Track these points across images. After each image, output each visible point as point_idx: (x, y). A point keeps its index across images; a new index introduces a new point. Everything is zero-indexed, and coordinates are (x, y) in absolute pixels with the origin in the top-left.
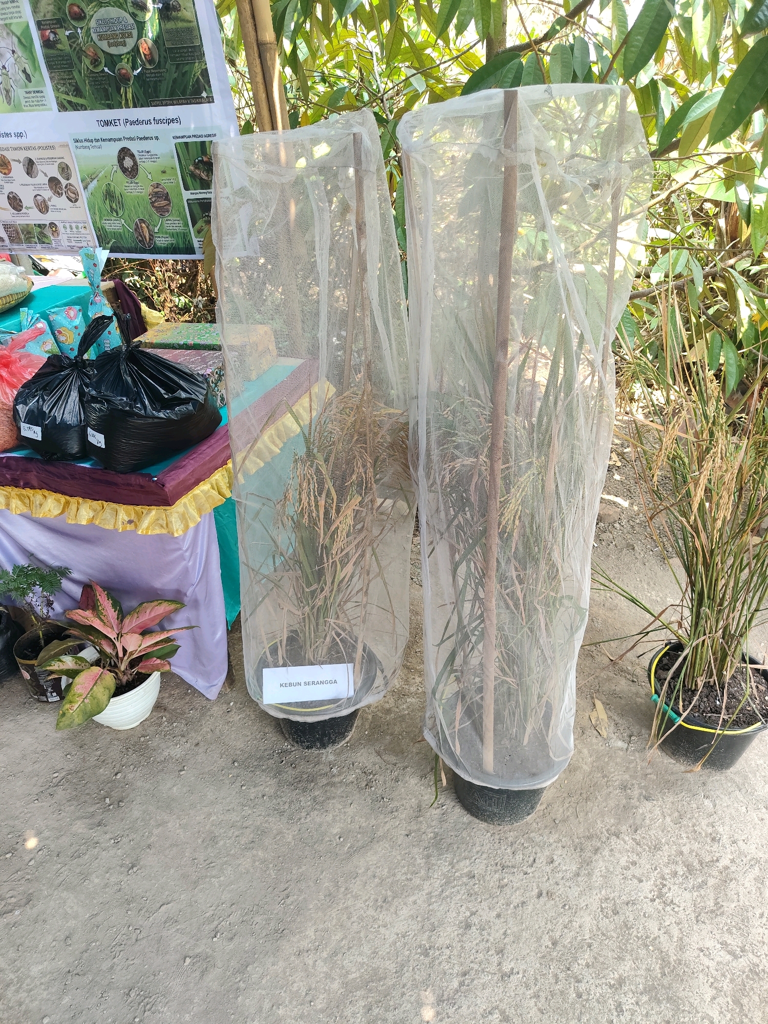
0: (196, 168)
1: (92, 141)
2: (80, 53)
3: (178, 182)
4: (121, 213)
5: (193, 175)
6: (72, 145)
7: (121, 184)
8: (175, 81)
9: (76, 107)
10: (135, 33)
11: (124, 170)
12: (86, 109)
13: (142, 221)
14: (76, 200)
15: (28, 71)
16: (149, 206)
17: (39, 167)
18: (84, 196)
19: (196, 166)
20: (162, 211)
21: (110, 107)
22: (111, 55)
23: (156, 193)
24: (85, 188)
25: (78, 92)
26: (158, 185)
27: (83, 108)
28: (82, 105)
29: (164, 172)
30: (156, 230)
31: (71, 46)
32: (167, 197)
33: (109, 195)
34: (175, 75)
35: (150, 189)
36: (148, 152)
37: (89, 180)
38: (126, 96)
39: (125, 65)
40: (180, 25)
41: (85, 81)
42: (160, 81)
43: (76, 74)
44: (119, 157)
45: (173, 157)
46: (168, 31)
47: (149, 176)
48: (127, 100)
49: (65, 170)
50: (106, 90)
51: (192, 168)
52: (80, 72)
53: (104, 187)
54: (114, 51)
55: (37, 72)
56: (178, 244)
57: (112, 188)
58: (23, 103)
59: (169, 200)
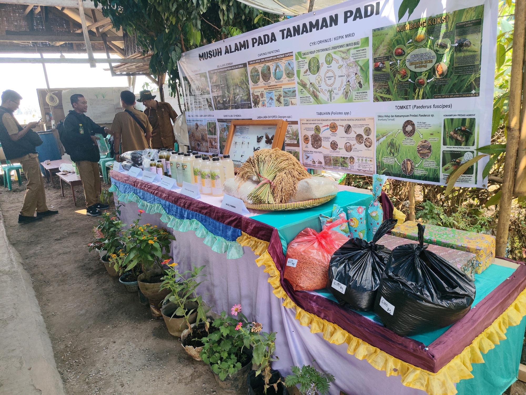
0: (455, 133)
1: (389, 117)
2: (396, 72)
3: (440, 140)
4: (396, 155)
5: (451, 137)
6: (376, 118)
7: (401, 139)
8: (454, 85)
9: (384, 99)
10: (434, 60)
11: (405, 132)
12: (391, 100)
13: (409, 160)
14: (370, 146)
15: (362, 83)
16: (416, 152)
17: (353, 129)
18: (375, 145)
19: (455, 132)
20: (423, 156)
21: (406, 99)
22: (415, 72)
23: (423, 146)
24: (378, 140)
25: (388, 92)
26: (425, 141)
27: (389, 100)
28: (389, 98)
29: (432, 134)
30: (417, 166)
31: (391, 69)
32: (430, 148)
33: (392, 145)
34: (456, 81)
35: (420, 143)
36: (424, 123)
37: (381, 136)
38: (418, 93)
39: (423, 78)
40: (467, 54)
41: (394, 86)
42: (444, 85)
43: (390, 83)
44: (404, 125)
45: (441, 126)
46: (458, 58)
47: (421, 136)
48: (418, 95)
49: (368, 131)
50: (406, 91)
51: (452, 133)
52: (393, 82)
53: (389, 141)
54: (418, 70)
55: (367, 83)
56: (429, 174)
57: (394, 142)
58: (354, 98)
59: (431, 150)
